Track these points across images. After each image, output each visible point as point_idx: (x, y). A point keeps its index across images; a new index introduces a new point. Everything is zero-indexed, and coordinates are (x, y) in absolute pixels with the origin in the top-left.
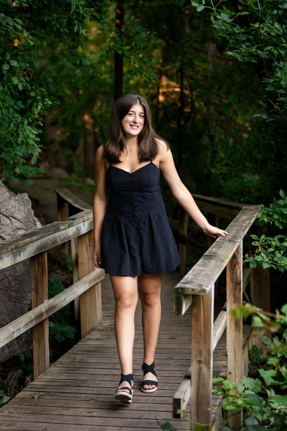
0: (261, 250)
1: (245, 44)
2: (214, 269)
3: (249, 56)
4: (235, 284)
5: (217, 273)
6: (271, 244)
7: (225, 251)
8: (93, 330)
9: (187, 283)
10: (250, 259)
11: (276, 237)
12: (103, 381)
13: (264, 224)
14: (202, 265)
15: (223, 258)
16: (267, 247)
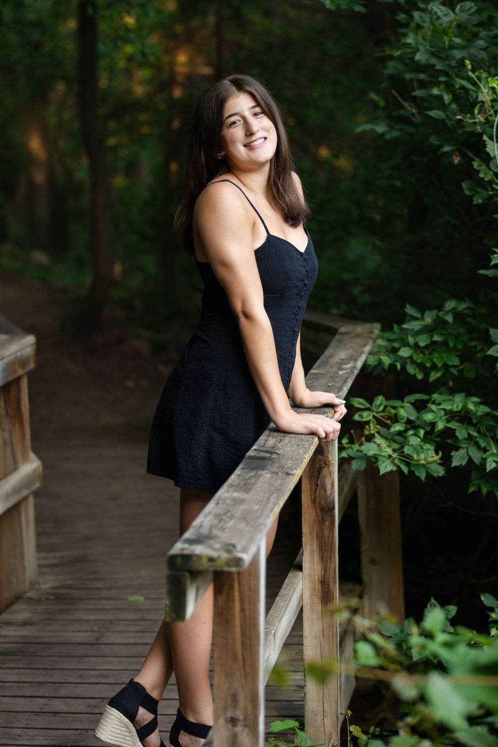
0: (376, 430)
2: (267, 495)
4: (322, 509)
5: (272, 510)
6: (396, 415)
7: (296, 446)
9: (197, 541)
10: (352, 449)
11: (407, 399)
12: (29, 728)
13: (384, 370)
14: (239, 484)
15: (289, 464)
16: (389, 422)
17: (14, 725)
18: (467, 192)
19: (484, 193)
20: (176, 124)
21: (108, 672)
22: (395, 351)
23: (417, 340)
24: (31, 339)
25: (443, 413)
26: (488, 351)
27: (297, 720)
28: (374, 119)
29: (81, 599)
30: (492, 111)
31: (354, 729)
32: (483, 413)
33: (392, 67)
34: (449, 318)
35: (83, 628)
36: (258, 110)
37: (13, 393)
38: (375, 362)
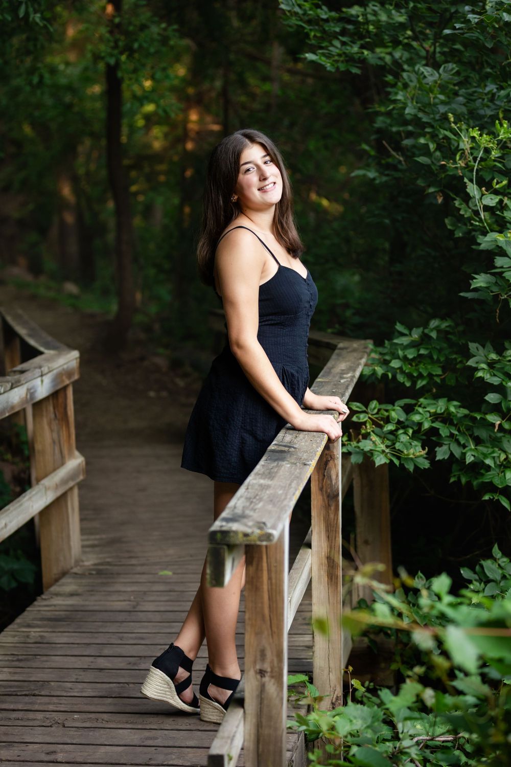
0: (372, 429)
1: (338, 39)
2: (288, 482)
3: (347, 61)
4: (328, 496)
5: (294, 494)
6: (388, 417)
7: (309, 441)
8: (64, 574)
9: (233, 519)
10: (351, 445)
11: (396, 404)
12: (79, 682)
13: (377, 378)
14: (264, 473)
15: (305, 456)
16: (382, 423)
17: (66, 680)
18: (449, 227)
19: (464, 228)
20: (189, 173)
21: (145, 635)
22: (386, 363)
23: (405, 353)
24: (75, 354)
25: (428, 415)
26: (467, 362)
27: (306, 675)
28: (367, 166)
29: (118, 574)
30: (471, 158)
31: (355, 683)
32: (462, 415)
33: (380, 122)
34: (434, 335)
35: (121, 598)
36: (268, 158)
37: (61, 400)
38: (370, 372)
